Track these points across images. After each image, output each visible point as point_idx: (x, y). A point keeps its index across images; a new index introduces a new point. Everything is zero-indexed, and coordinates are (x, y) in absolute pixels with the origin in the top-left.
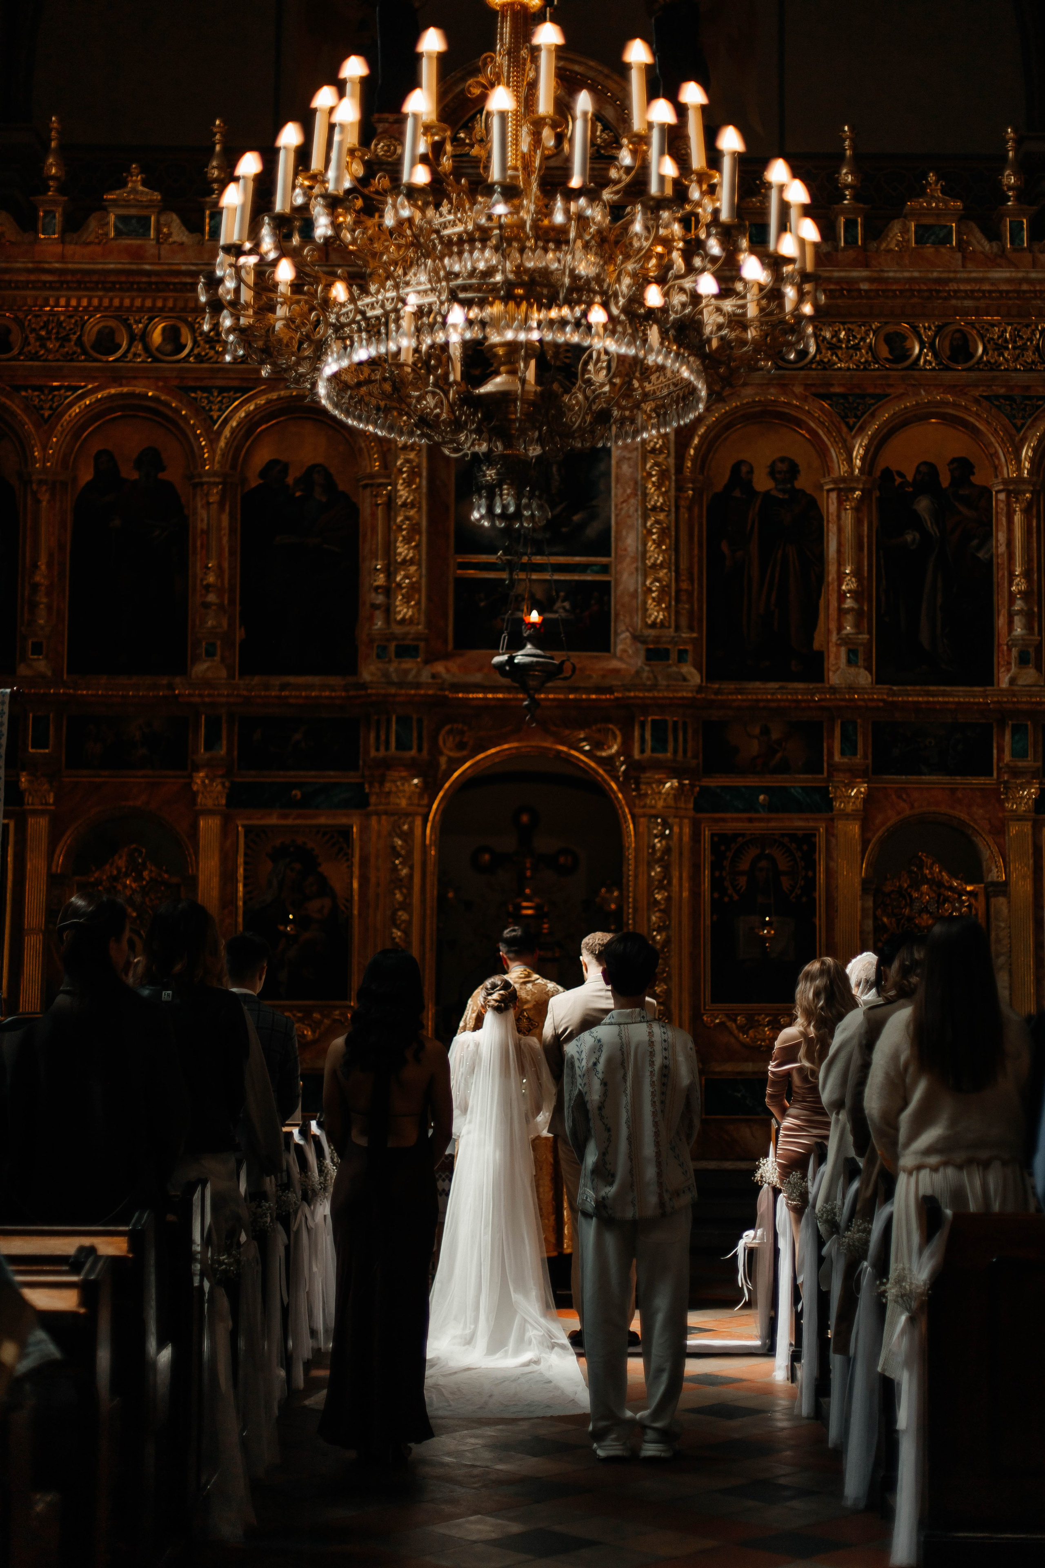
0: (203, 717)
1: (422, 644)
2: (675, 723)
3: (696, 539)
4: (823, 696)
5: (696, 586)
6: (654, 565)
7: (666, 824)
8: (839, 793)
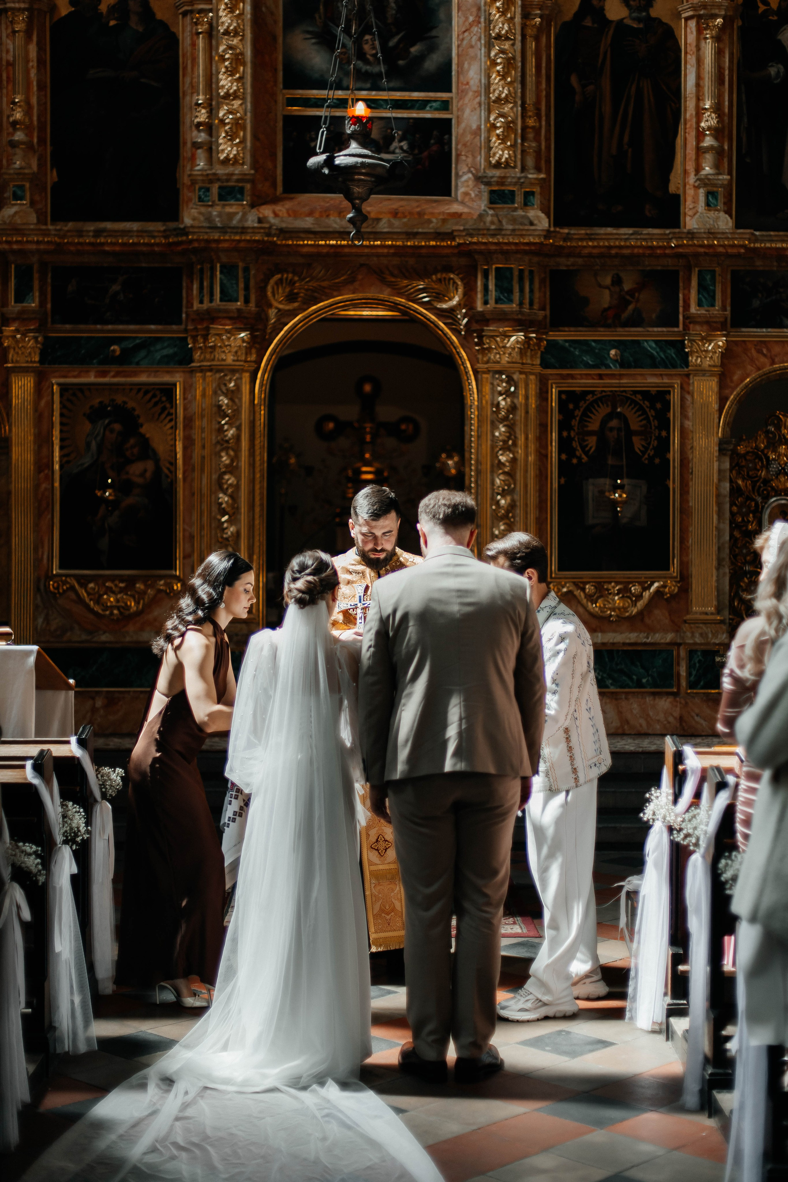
0: (13, 266)
1: (248, 186)
2: (521, 271)
3: (544, 71)
4: (680, 243)
5: (544, 123)
6: (498, 100)
7: (510, 381)
8: (695, 348)
